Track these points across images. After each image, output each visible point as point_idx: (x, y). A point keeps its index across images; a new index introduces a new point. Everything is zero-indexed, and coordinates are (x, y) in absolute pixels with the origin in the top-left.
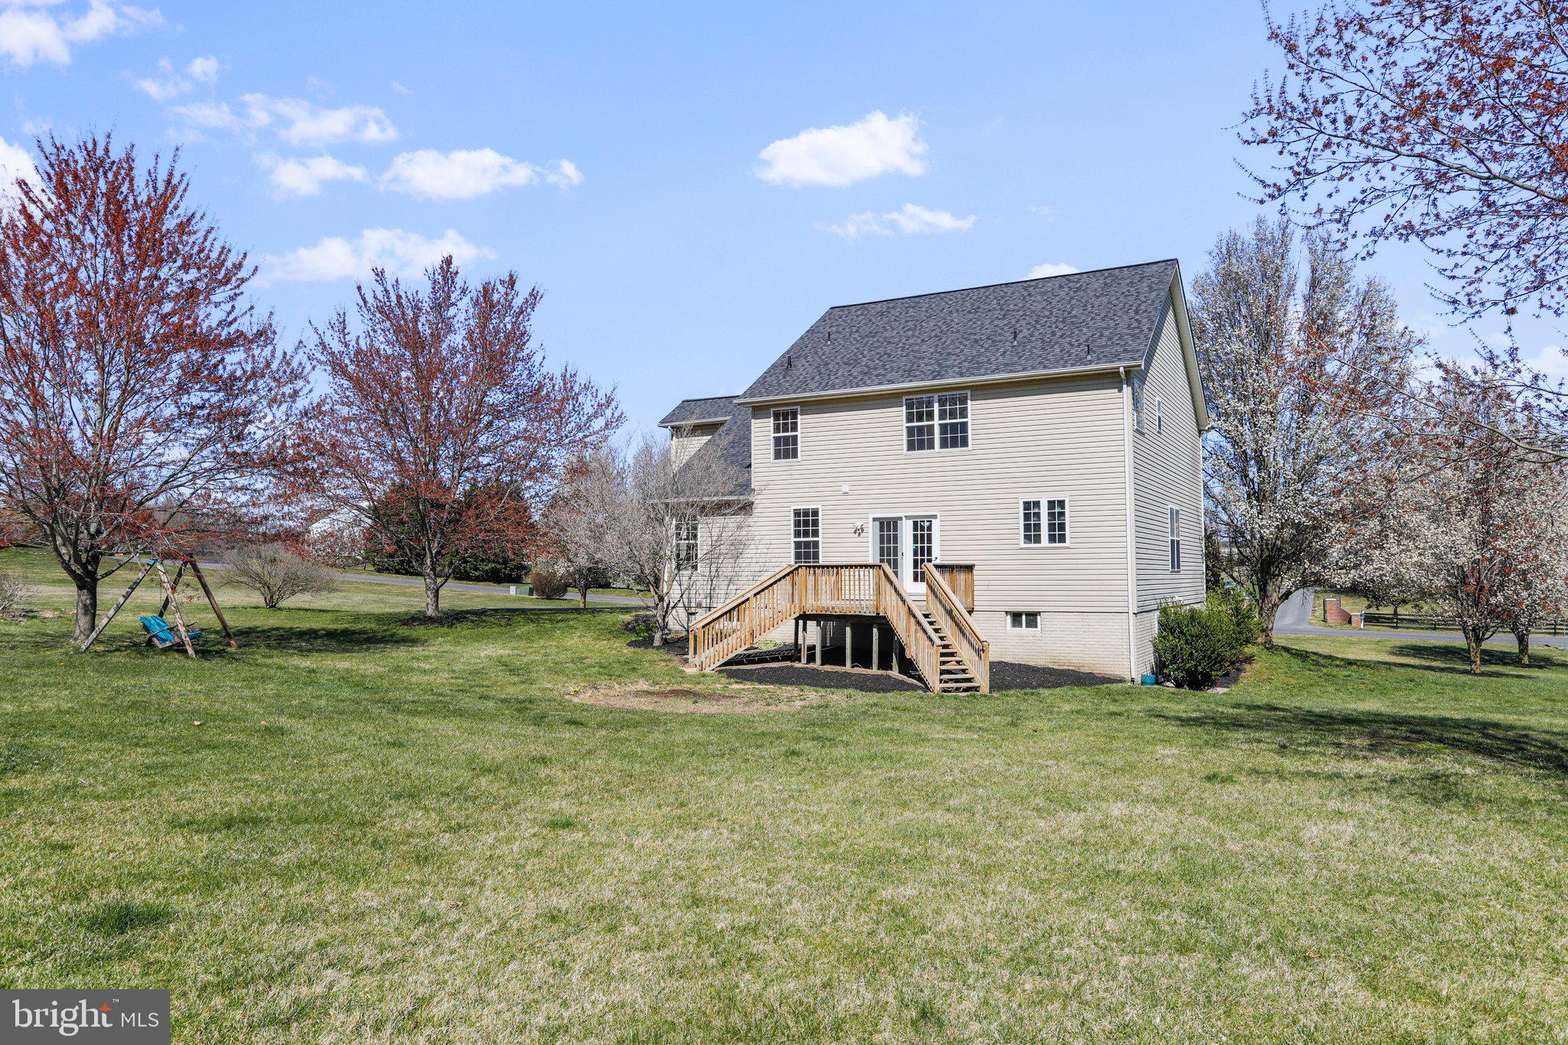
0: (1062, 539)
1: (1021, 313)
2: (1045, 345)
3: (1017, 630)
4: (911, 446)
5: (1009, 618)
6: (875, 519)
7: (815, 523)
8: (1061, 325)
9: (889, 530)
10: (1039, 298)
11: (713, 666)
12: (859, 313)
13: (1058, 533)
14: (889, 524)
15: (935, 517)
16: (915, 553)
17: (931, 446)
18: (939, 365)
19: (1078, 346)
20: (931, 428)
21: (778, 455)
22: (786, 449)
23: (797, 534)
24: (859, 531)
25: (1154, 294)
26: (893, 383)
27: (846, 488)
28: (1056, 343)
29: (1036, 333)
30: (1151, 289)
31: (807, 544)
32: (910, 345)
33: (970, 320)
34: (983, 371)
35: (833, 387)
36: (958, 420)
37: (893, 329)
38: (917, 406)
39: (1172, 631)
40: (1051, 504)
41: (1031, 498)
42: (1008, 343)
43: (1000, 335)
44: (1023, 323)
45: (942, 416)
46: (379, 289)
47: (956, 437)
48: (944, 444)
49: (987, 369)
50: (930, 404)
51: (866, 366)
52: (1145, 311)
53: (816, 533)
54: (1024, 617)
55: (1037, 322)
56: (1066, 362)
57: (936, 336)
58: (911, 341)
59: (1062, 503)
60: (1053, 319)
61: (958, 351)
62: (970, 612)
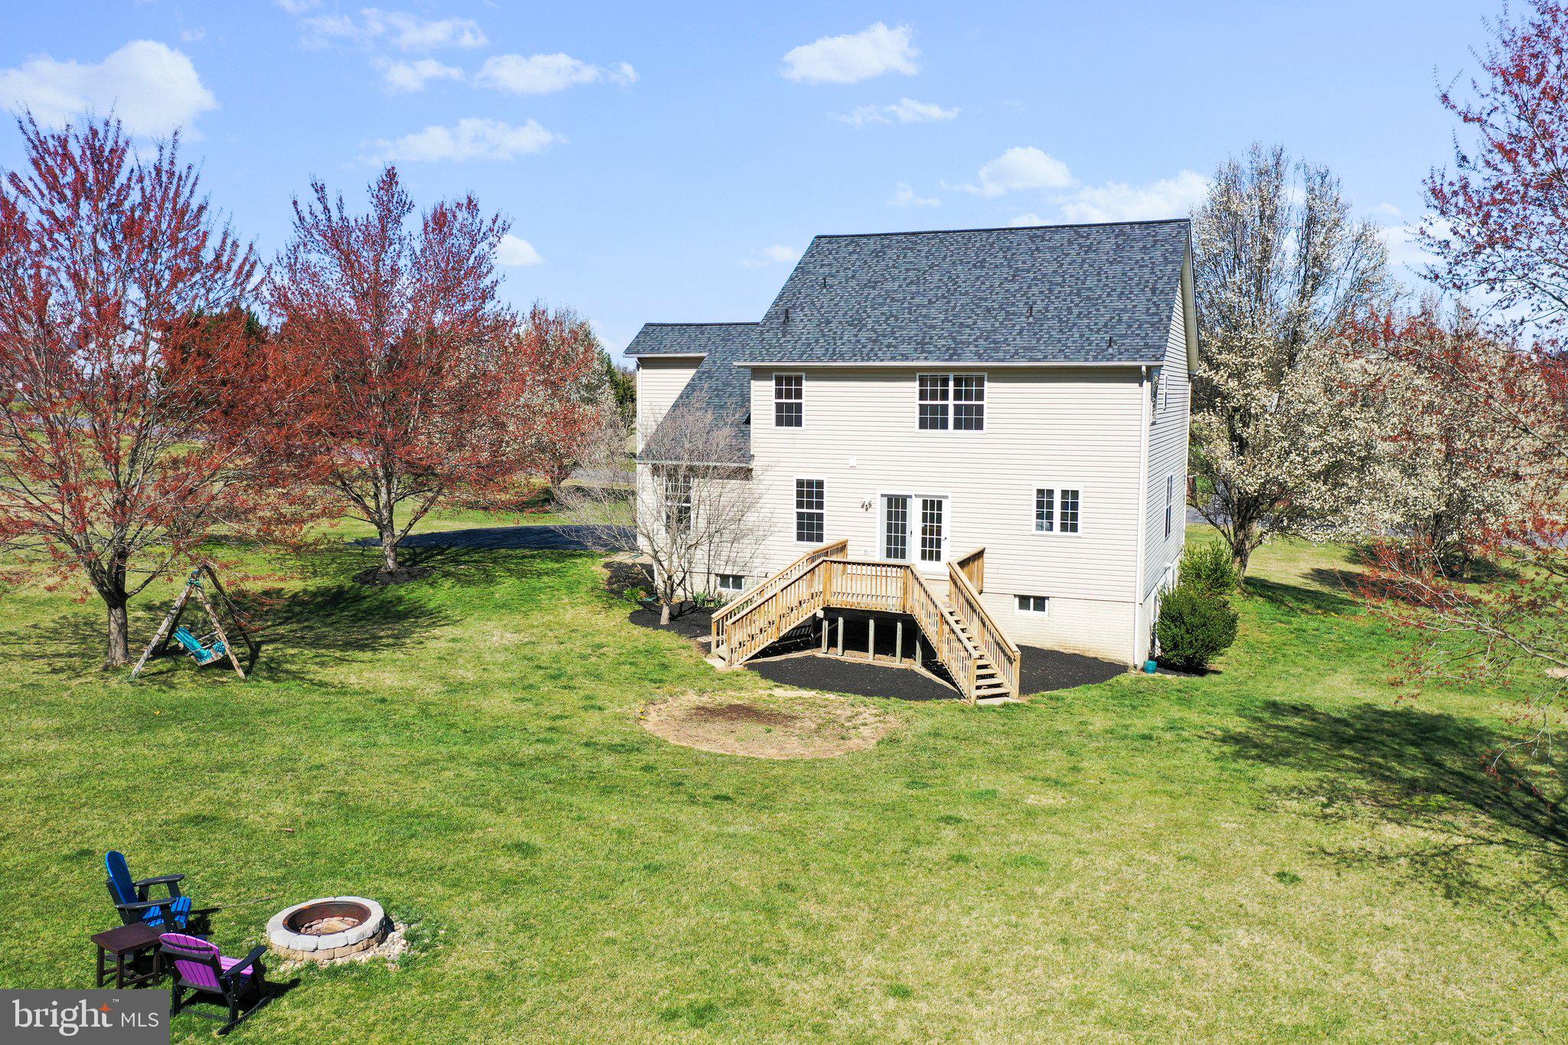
0: (1074, 528)
1: (1031, 275)
2: (1065, 326)
3: (1024, 612)
4: (923, 425)
5: (1017, 600)
6: (882, 495)
7: (820, 495)
8: (1077, 300)
9: (897, 507)
10: (1048, 255)
11: (741, 661)
12: (851, 248)
13: (1070, 523)
14: (897, 500)
15: (946, 497)
16: (924, 532)
17: (945, 426)
18: (954, 339)
19: (1098, 332)
20: (945, 408)
21: (780, 422)
22: (788, 416)
23: (800, 505)
24: (867, 507)
25: (1170, 267)
26: (907, 359)
27: (853, 461)
28: (1075, 324)
29: (1051, 308)
30: (1166, 261)
31: (811, 516)
32: (918, 306)
33: (978, 279)
34: (1001, 354)
35: (842, 357)
36: (974, 402)
37: (894, 280)
38: (931, 383)
39: (1173, 619)
40: (1065, 493)
41: (1046, 486)
42: (1023, 319)
43: (1013, 304)
44: (1035, 290)
45: (958, 395)
46: (318, 208)
47: (970, 419)
48: (958, 425)
49: (1005, 352)
50: (945, 382)
51: (873, 330)
52: (1162, 292)
53: (820, 505)
54: (1032, 600)
55: (1050, 291)
56: (1087, 353)
57: (944, 297)
58: (917, 301)
59: (1075, 494)
60: (1068, 290)
61: (970, 322)
62: (981, 592)
